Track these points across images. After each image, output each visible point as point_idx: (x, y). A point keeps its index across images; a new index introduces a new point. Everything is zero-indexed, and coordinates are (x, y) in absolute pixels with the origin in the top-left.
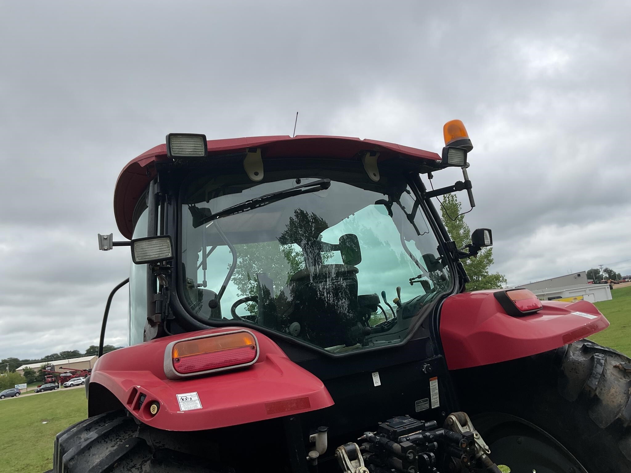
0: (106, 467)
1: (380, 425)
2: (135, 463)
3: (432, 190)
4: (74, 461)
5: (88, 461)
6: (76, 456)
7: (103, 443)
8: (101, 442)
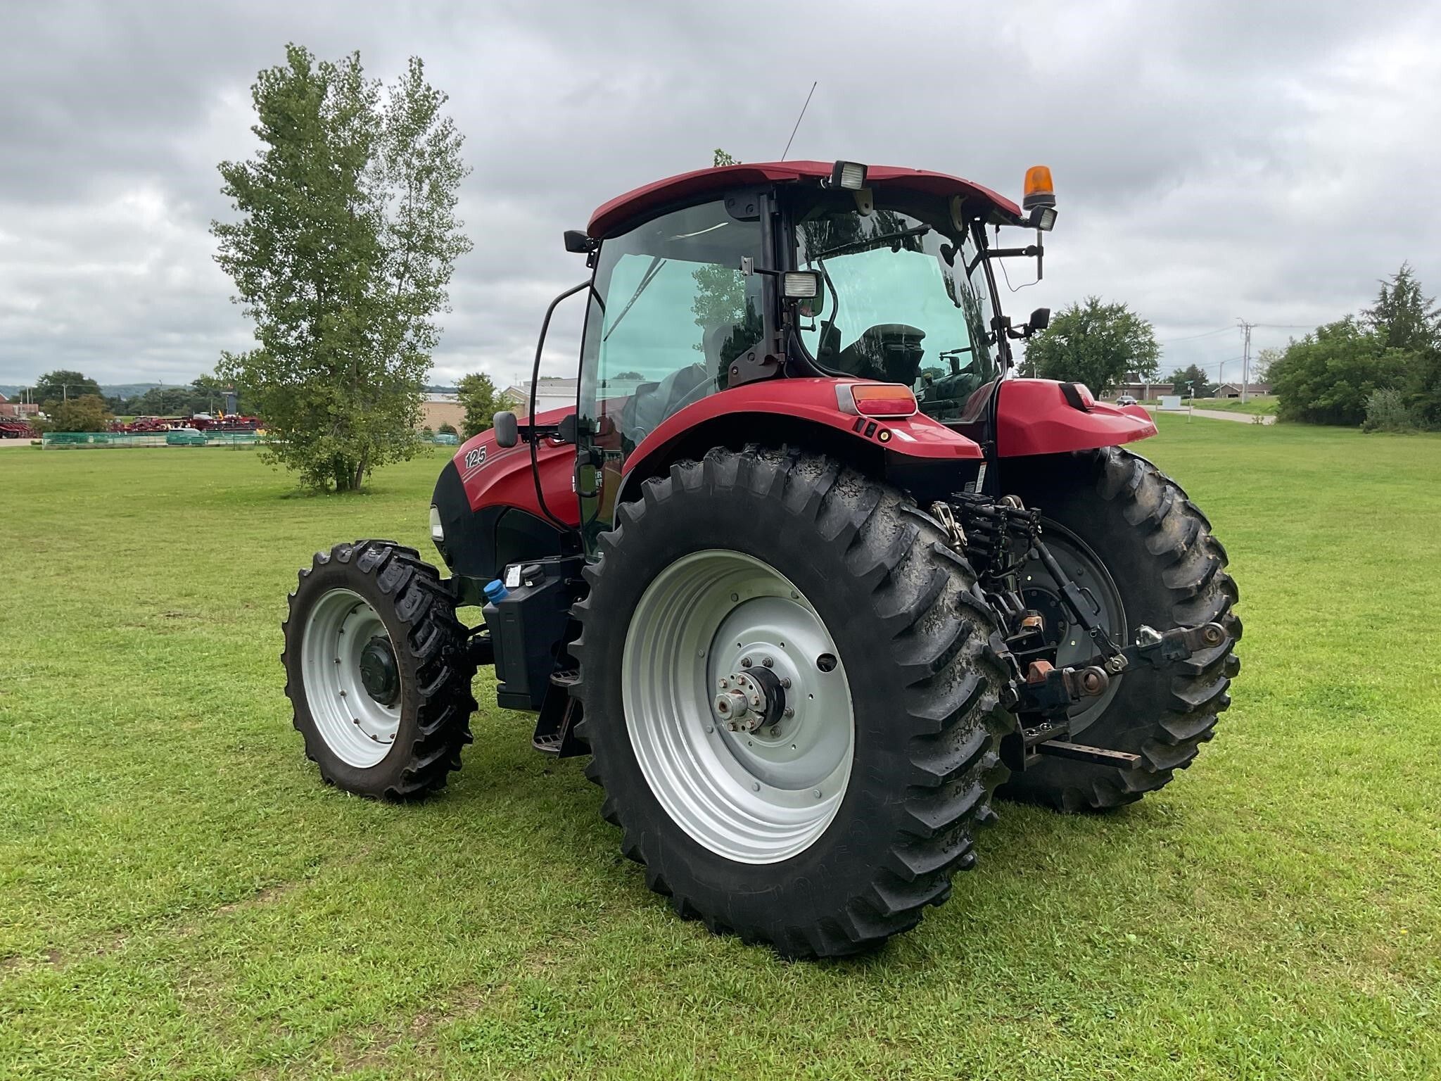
1: (953, 496)
3: (996, 248)
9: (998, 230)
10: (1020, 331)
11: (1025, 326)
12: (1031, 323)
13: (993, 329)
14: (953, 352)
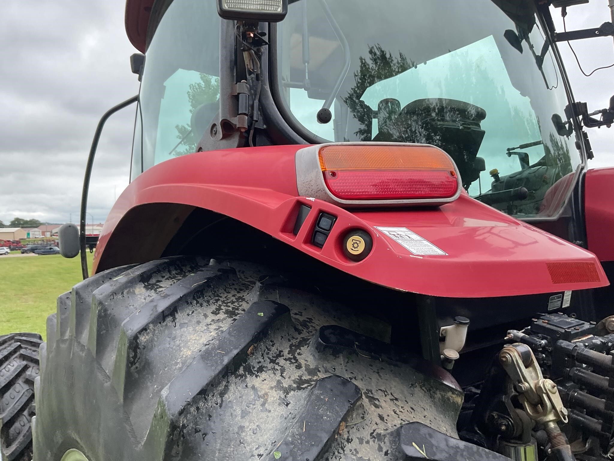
0: (235, 352)
1: (535, 323)
2: (280, 349)
3: (564, 32)
4: (148, 334)
5: (173, 336)
6: (151, 326)
7: (195, 304)
8: (191, 303)
9: (564, 14)
10: (598, 117)
11: (604, 112)
12: (611, 108)
13: (569, 118)
14: (522, 147)
